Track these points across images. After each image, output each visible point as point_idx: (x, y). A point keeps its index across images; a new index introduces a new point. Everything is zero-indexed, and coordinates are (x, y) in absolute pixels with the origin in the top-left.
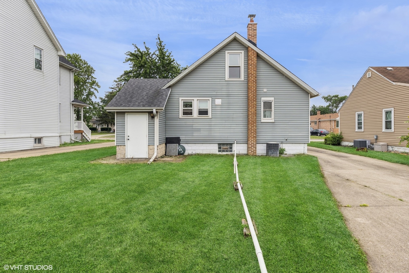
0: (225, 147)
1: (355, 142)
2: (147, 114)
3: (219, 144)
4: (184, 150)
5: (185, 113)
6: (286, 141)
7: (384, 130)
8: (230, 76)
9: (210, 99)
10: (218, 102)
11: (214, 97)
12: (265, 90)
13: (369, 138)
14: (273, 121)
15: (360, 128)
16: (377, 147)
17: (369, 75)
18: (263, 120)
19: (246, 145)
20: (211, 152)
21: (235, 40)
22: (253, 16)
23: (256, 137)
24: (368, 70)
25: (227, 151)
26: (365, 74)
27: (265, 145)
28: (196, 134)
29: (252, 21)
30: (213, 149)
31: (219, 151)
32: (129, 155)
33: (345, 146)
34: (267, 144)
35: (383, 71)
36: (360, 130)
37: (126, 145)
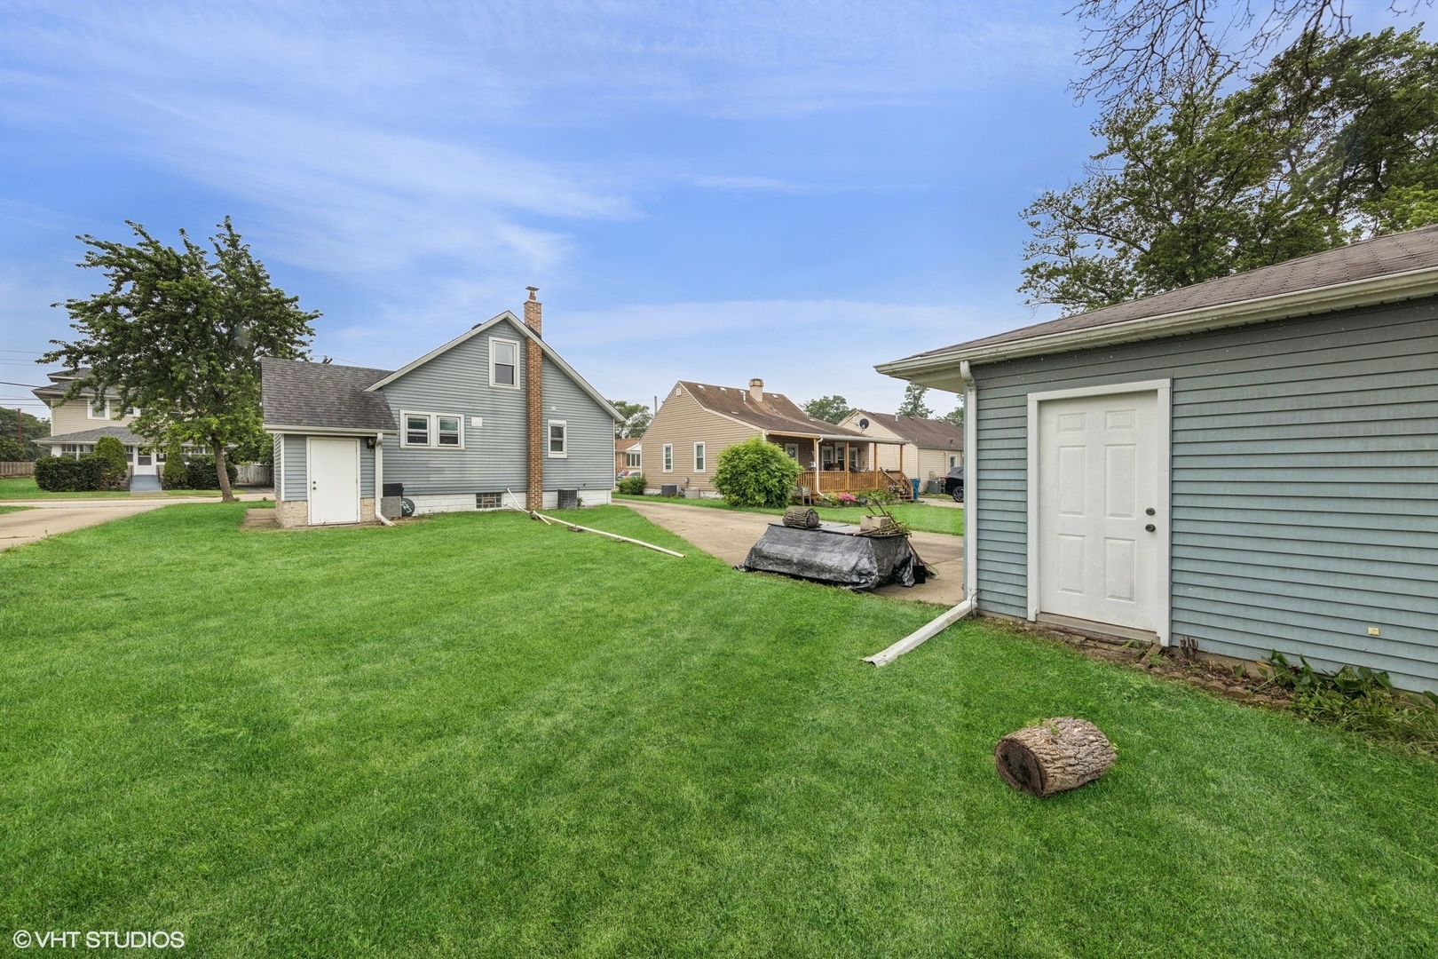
0: (489, 498)
1: (663, 488)
2: (359, 441)
3: (478, 495)
4: (412, 506)
5: (411, 439)
6: (585, 487)
7: (695, 470)
8: (498, 380)
9: (462, 416)
10: (477, 422)
11: (469, 414)
12: (554, 408)
13: (679, 482)
14: (565, 456)
15: (668, 467)
16: (688, 494)
17: (678, 392)
18: (553, 454)
19: (524, 494)
20: (464, 509)
21: (506, 321)
22: (534, 289)
23: (541, 481)
24: (677, 386)
25: (492, 506)
26: (674, 390)
27: (557, 493)
28: (434, 478)
29: (532, 297)
30: (468, 503)
31: (478, 507)
32: (315, 519)
33: (651, 495)
34: (559, 491)
35: (693, 388)
36: (668, 471)
37: (309, 499)
